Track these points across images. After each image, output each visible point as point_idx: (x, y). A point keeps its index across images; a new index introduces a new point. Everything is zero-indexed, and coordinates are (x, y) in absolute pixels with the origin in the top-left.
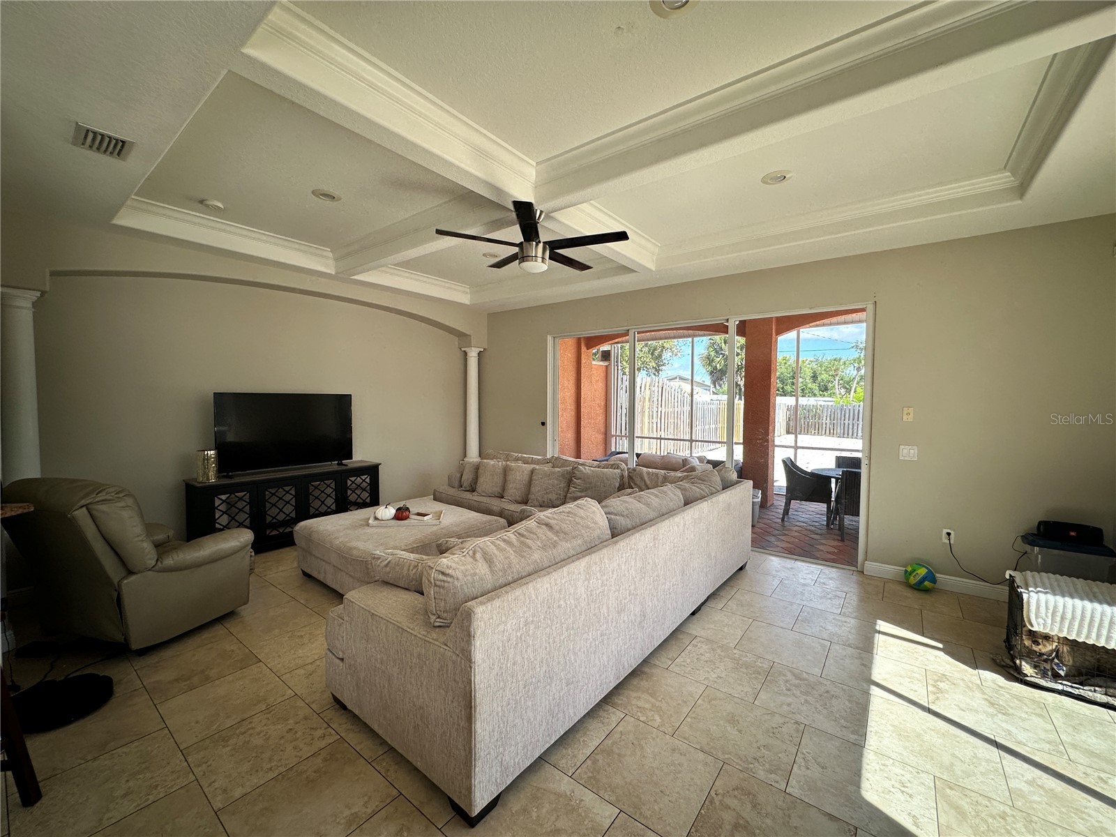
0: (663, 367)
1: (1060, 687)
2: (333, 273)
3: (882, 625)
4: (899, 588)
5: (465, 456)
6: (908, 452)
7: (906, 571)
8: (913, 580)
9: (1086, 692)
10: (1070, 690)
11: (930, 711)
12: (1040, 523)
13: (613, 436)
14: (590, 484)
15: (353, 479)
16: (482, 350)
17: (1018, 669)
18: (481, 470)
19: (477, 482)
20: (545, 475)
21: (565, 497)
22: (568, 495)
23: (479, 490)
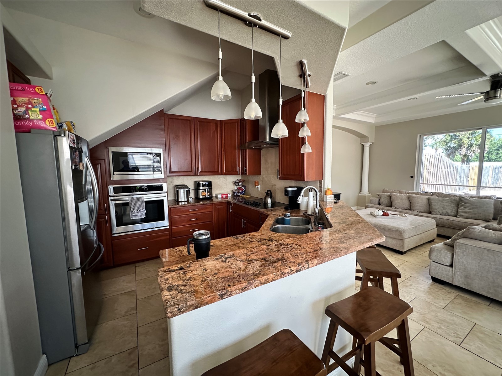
5: (361, 191)
16: (372, 143)
18: (393, 198)
19: (391, 203)
20: (439, 200)
21: (457, 211)
22: (459, 210)
23: (395, 206)
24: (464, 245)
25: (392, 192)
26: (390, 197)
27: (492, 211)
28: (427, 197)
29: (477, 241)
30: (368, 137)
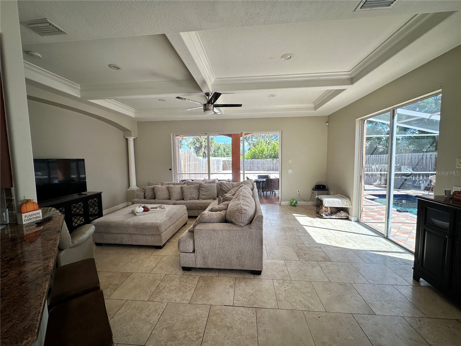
0: (182, 146)
1: (328, 217)
2: (79, 97)
3: (294, 215)
4: (290, 207)
5: (129, 186)
6: (290, 171)
7: (291, 202)
8: (293, 204)
9: (332, 217)
10: (330, 217)
11: (314, 227)
12: (316, 186)
13: (178, 174)
14: (208, 189)
15: (90, 200)
16: (135, 138)
17: (322, 216)
18: (156, 190)
19: (155, 195)
20: (188, 188)
21: (199, 195)
22: (200, 194)
23: (158, 198)
24: (200, 231)
25: (156, 184)
26: (154, 189)
27: (216, 191)
28: (180, 186)
29: (207, 224)
30: (130, 131)
